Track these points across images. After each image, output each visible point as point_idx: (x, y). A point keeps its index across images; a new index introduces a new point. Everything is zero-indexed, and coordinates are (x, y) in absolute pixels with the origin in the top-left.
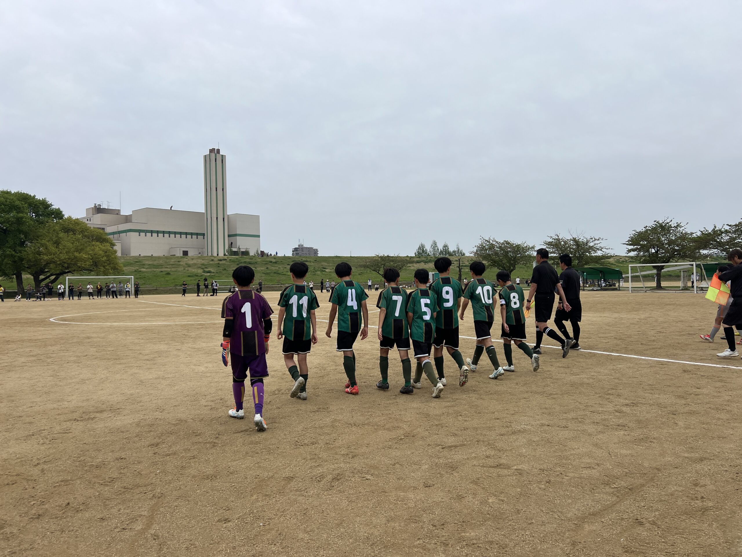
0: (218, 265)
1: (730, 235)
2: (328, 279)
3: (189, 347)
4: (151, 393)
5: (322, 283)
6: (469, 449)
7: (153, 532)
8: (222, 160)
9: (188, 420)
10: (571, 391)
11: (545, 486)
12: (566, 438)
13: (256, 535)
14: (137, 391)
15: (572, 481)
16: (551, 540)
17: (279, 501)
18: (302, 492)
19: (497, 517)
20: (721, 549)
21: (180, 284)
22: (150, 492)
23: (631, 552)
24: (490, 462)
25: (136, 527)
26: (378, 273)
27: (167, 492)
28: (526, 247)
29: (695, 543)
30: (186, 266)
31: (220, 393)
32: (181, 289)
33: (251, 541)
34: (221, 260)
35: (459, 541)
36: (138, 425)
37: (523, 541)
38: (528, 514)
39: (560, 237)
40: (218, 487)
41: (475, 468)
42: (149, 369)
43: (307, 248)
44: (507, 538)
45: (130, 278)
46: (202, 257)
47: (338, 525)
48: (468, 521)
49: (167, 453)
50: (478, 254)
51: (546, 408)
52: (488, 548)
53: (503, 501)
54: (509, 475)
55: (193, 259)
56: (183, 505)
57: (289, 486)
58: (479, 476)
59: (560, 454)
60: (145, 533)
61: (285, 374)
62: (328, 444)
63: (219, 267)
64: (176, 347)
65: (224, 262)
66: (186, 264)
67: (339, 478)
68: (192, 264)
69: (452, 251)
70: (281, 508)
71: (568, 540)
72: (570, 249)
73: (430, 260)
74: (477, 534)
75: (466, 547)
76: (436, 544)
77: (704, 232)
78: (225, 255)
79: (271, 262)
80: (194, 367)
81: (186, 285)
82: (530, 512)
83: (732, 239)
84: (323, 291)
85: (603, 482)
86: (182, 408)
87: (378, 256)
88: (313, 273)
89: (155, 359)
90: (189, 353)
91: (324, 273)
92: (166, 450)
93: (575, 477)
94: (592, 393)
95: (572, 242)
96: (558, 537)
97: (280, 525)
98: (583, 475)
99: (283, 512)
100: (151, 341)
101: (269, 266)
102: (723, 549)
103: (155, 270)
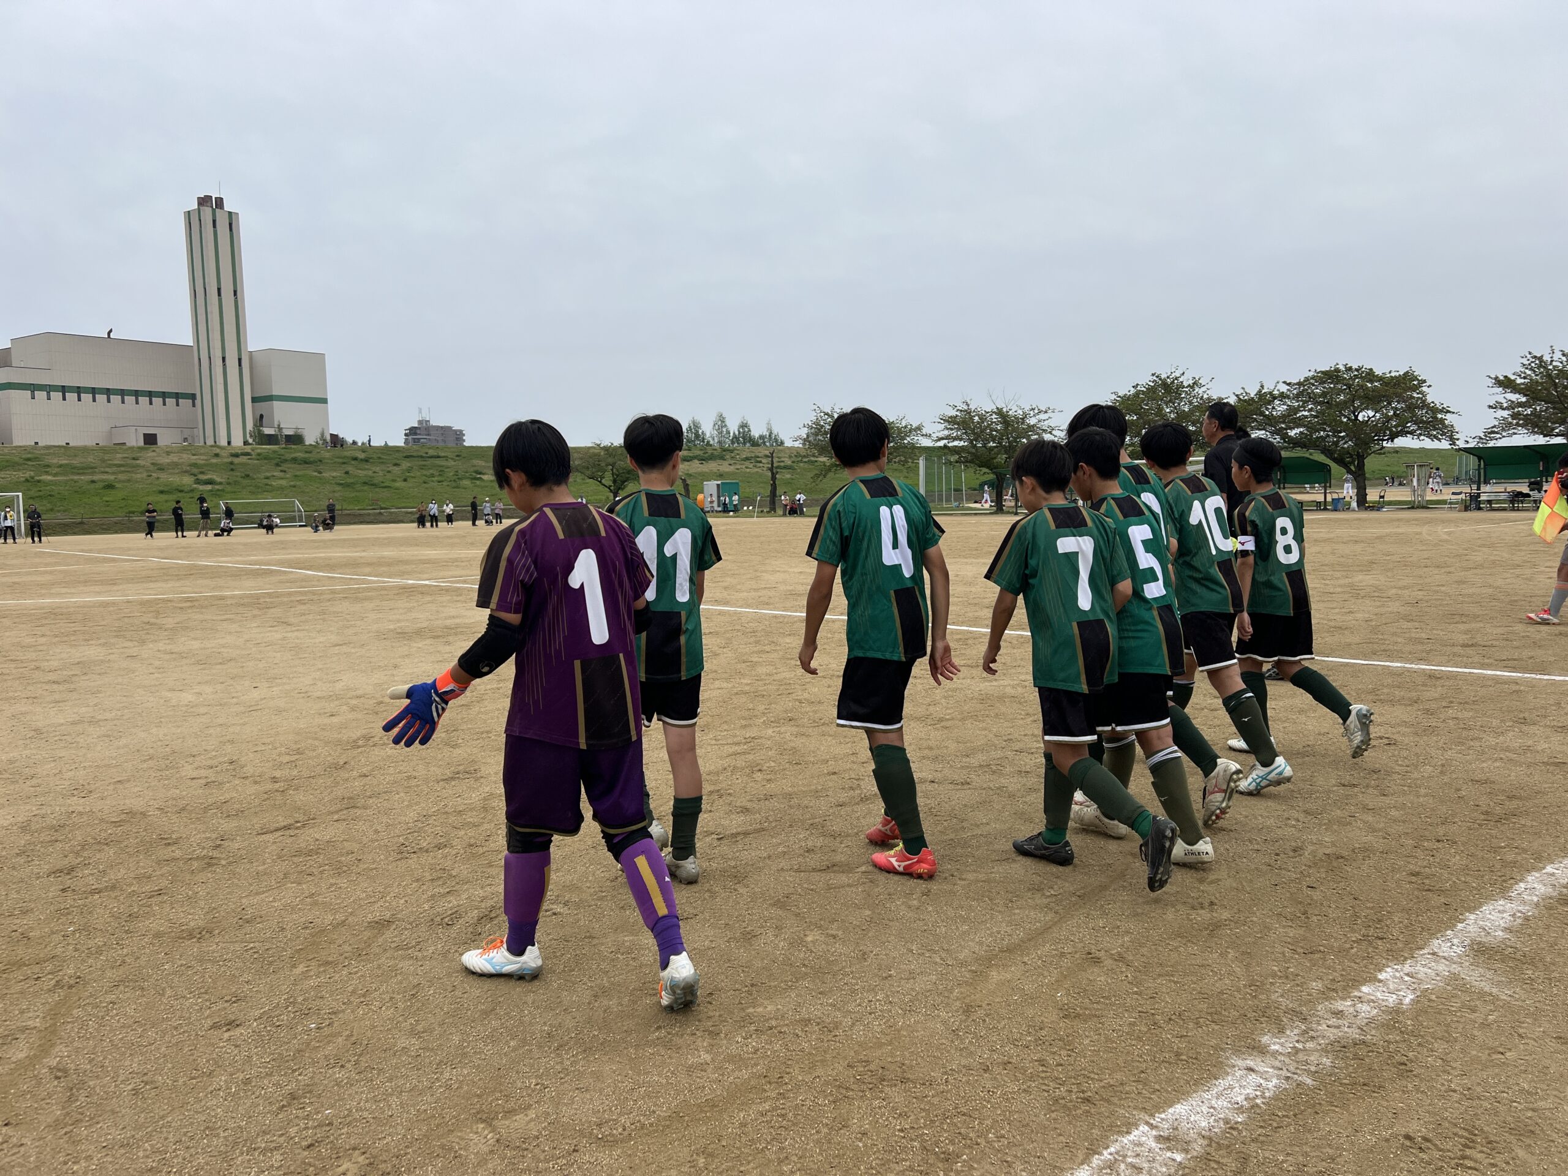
0: (231, 467)
1: (1289, 403)
2: (488, 496)
3: (159, 651)
4: (61, 755)
5: (474, 506)
6: (772, 837)
7: (54, 1063)
8: (230, 225)
9: (149, 811)
10: (980, 711)
11: (920, 901)
12: (965, 806)
13: (299, 1051)
14: (25, 752)
15: (973, 887)
16: (925, 1007)
17: (356, 973)
18: (410, 951)
19: (821, 971)
20: (1240, 999)
21: (140, 510)
22: (50, 977)
23: (1075, 1017)
24: (813, 861)
25: (14, 1053)
26: (600, 482)
27: (90, 973)
28: (906, 427)
29: (1194, 990)
30: (152, 468)
31: (229, 748)
32: (143, 521)
33: (287, 1064)
34: (236, 455)
35: (742, 1024)
36: (25, 828)
37: (870, 1014)
38: (883, 959)
39: (972, 407)
40: (215, 954)
41: (783, 874)
42: (59, 702)
43: (438, 428)
44: (839, 1009)
45: (13, 496)
46: (191, 449)
47: (486, 1014)
48: (762, 983)
49: (93, 887)
50: (809, 442)
51: (930, 748)
52: (800, 1034)
53: (834, 937)
54: (849, 885)
55: (168, 453)
56: (128, 998)
57: (380, 940)
58: (791, 890)
59: (952, 836)
60: (35, 1065)
61: (382, 702)
62: (472, 845)
63: (232, 470)
64: (126, 650)
65: (243, 459)
66: (152, 464)
67: (493, 915)
68: (168, 464)
69: (757, 436)
70: (360, 987)
71: (958, 1003)
72: (992, 430)
73: (712, 454)
74: (779, 1007)
75: (754, 1036)
76: (695, 1034)
77: (1241, 397)
78: (246, 443)
79: (355, 459)
80: (169, 694)
81: (154, 511)
82: (886, 955)
83: (1293, 410)
84: (477, 522)
85: (1031, 887)
86: (136, 786)
87: (599, 445)
88: (454, 484)
89: (74, 679)
90: (157, 663)
91: (478, 482)
92: (91, 880)
93: (977, 881)
94: (1021, 714)
95: (994, 416)
96: (938, 1000)
97: (356, 1025)
98: (993, 875)
99: (364, 996)
100: (66, 639)
101: (350, 469)
102: (1244, 998)
103: (76, 477)
